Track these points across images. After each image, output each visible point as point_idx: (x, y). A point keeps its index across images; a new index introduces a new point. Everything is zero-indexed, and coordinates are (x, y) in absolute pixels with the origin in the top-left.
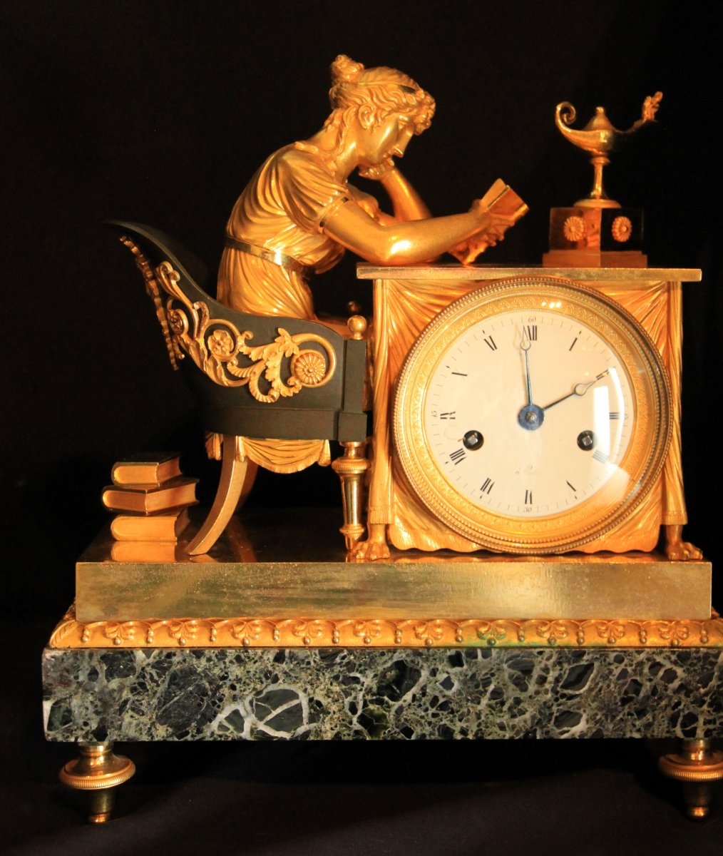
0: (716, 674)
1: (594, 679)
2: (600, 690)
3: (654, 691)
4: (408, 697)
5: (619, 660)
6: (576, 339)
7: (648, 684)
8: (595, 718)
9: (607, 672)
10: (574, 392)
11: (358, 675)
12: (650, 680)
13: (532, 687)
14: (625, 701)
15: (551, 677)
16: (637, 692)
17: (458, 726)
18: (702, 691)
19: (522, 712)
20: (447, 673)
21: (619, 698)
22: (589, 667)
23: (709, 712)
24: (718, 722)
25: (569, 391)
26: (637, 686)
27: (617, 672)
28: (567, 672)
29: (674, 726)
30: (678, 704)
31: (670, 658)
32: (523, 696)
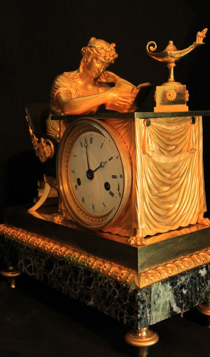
0: (128, 298)
1: (94, 285)
2: (95, 290)
3: (110, 296)
4: (52, 272)
5: (100, 279)
6: (103, 143)
7: (109, 293)
8: (95, 301)
9: (97, 283)
10: (101, 166)
11: (42, 260)
12: (109, 292)
13: (79, 281)
14: (103, 298)
15: (83, 278)
16: (106, 295)
17: (63, 288)
18: (125, 303)
19: (77, 290)
20: (59, 267)
21: (101, 295)
22: (92, 279)
23: (127, 313)
24: (130, 320)
25: (99, 165)
26: (105, 293)
27: (100, 284)
28: (87, 279)
29: (117, 315)
30: (117, 306)
31: (114, 285)
32: (77, 284)
